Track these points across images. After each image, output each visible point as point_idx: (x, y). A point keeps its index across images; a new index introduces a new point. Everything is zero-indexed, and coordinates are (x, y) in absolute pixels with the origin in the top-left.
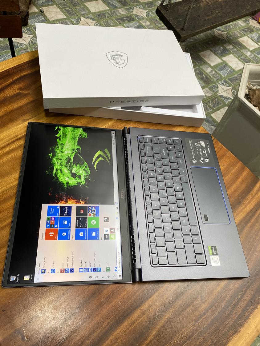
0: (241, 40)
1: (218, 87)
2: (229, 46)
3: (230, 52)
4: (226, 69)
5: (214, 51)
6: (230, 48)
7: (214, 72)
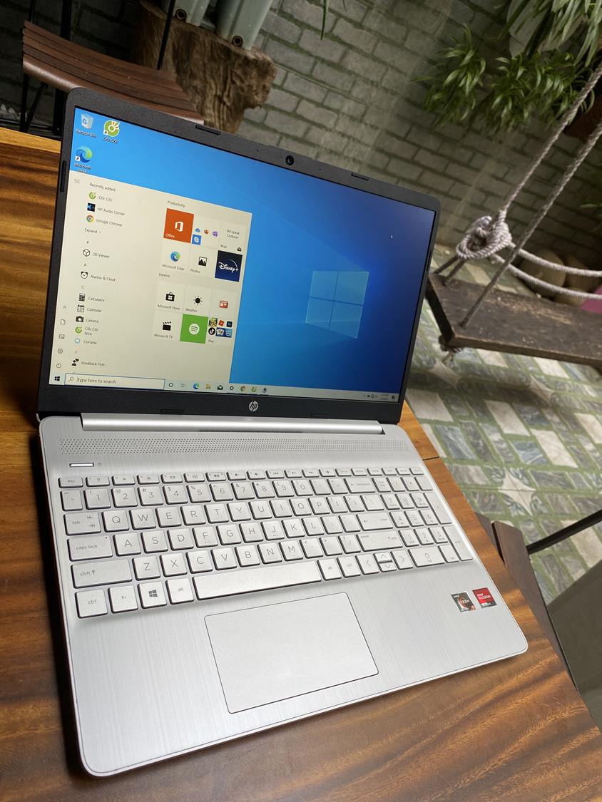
0: (579, 416)
1: (503, 476)
2: (552, 416)
3: (551, 426)
4: (533, 452)
5: (519, 410)
6: (554, 420)
7: (504, 446)
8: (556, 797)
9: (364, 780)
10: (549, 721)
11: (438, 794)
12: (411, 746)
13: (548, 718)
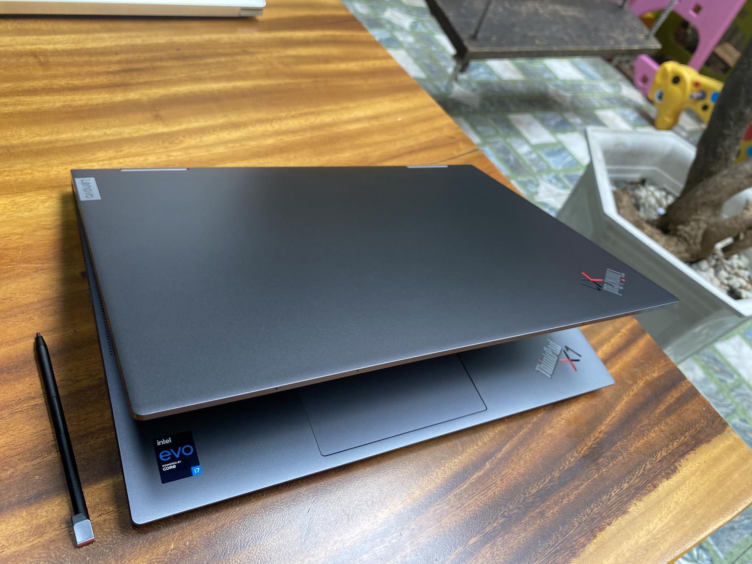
0: (602, 114)
1: (538, 185)
2: (574, 118)
3: (575, 128)
4: (561, 157)
5: (543, 118)
6: (577, 122)
7: (534, 156)
8: (661, 454)
9: (465, 486)
10: (641, 384)
11: (545, 481)
12: (508, 441)
13: (639, 382)
